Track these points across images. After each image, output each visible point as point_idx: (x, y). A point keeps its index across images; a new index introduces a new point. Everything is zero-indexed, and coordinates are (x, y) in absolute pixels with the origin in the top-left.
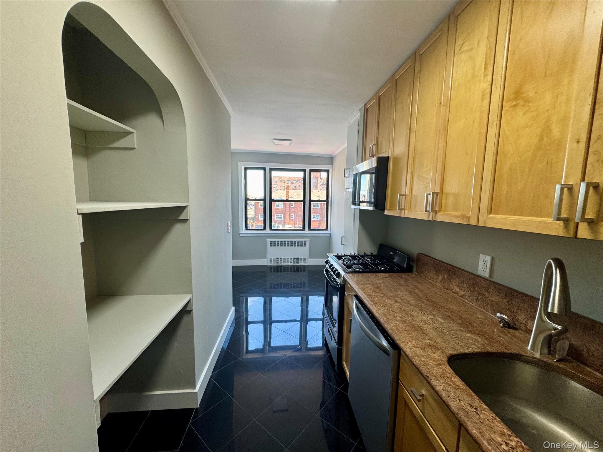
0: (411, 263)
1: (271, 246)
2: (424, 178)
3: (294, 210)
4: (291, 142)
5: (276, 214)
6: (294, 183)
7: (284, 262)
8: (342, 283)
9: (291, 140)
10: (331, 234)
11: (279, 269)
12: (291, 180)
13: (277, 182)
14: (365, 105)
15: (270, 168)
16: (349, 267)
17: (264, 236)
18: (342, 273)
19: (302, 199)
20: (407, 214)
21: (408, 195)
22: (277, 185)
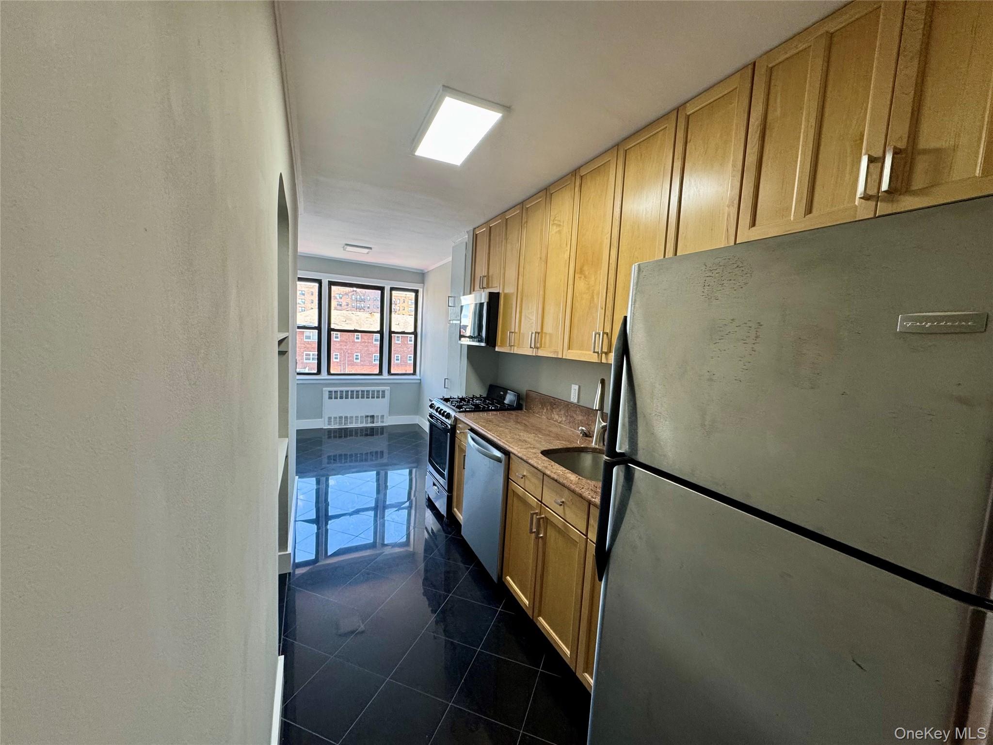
0: (521, 402)
1: (330, 398)
2: (529, 318)
3: (341, 345)
4: (370, 250)
5: (305, 353)
7: (351, 422)
8: (452, 424)
9: (370, 248)
10: (420, 380)
11: (343, 433)
13: (304, 295)
14: (475, 229)
15: (329, 281)
16: (459, 407)
17: (319, 384)
18: (453, 414)
19: (379, 329)
20: (516, 350)
21: (516, 333)
22: (303, 301)
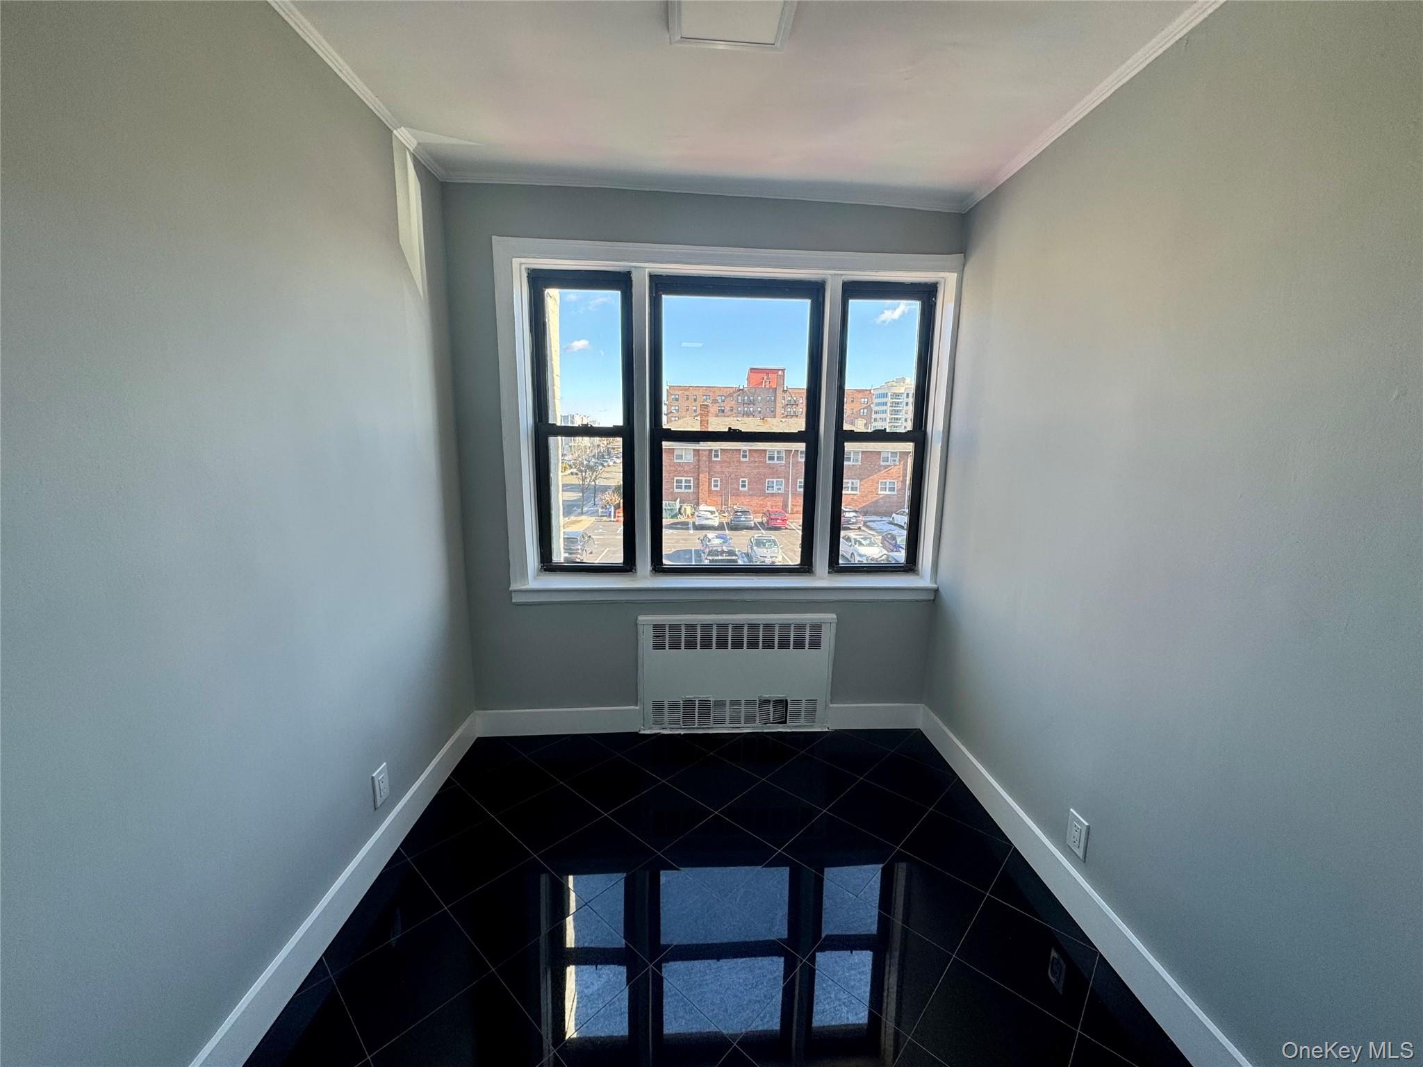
1: (658, 645)
5: (676, 478)
6: (720, 401)
7: (719, 719)
10: (936, 593)
12: (711, 394)
17: (627, 602)
19: (803, 428)
